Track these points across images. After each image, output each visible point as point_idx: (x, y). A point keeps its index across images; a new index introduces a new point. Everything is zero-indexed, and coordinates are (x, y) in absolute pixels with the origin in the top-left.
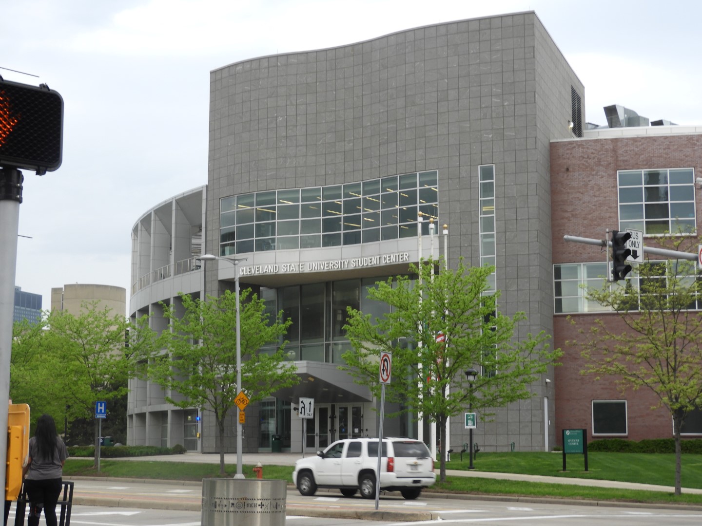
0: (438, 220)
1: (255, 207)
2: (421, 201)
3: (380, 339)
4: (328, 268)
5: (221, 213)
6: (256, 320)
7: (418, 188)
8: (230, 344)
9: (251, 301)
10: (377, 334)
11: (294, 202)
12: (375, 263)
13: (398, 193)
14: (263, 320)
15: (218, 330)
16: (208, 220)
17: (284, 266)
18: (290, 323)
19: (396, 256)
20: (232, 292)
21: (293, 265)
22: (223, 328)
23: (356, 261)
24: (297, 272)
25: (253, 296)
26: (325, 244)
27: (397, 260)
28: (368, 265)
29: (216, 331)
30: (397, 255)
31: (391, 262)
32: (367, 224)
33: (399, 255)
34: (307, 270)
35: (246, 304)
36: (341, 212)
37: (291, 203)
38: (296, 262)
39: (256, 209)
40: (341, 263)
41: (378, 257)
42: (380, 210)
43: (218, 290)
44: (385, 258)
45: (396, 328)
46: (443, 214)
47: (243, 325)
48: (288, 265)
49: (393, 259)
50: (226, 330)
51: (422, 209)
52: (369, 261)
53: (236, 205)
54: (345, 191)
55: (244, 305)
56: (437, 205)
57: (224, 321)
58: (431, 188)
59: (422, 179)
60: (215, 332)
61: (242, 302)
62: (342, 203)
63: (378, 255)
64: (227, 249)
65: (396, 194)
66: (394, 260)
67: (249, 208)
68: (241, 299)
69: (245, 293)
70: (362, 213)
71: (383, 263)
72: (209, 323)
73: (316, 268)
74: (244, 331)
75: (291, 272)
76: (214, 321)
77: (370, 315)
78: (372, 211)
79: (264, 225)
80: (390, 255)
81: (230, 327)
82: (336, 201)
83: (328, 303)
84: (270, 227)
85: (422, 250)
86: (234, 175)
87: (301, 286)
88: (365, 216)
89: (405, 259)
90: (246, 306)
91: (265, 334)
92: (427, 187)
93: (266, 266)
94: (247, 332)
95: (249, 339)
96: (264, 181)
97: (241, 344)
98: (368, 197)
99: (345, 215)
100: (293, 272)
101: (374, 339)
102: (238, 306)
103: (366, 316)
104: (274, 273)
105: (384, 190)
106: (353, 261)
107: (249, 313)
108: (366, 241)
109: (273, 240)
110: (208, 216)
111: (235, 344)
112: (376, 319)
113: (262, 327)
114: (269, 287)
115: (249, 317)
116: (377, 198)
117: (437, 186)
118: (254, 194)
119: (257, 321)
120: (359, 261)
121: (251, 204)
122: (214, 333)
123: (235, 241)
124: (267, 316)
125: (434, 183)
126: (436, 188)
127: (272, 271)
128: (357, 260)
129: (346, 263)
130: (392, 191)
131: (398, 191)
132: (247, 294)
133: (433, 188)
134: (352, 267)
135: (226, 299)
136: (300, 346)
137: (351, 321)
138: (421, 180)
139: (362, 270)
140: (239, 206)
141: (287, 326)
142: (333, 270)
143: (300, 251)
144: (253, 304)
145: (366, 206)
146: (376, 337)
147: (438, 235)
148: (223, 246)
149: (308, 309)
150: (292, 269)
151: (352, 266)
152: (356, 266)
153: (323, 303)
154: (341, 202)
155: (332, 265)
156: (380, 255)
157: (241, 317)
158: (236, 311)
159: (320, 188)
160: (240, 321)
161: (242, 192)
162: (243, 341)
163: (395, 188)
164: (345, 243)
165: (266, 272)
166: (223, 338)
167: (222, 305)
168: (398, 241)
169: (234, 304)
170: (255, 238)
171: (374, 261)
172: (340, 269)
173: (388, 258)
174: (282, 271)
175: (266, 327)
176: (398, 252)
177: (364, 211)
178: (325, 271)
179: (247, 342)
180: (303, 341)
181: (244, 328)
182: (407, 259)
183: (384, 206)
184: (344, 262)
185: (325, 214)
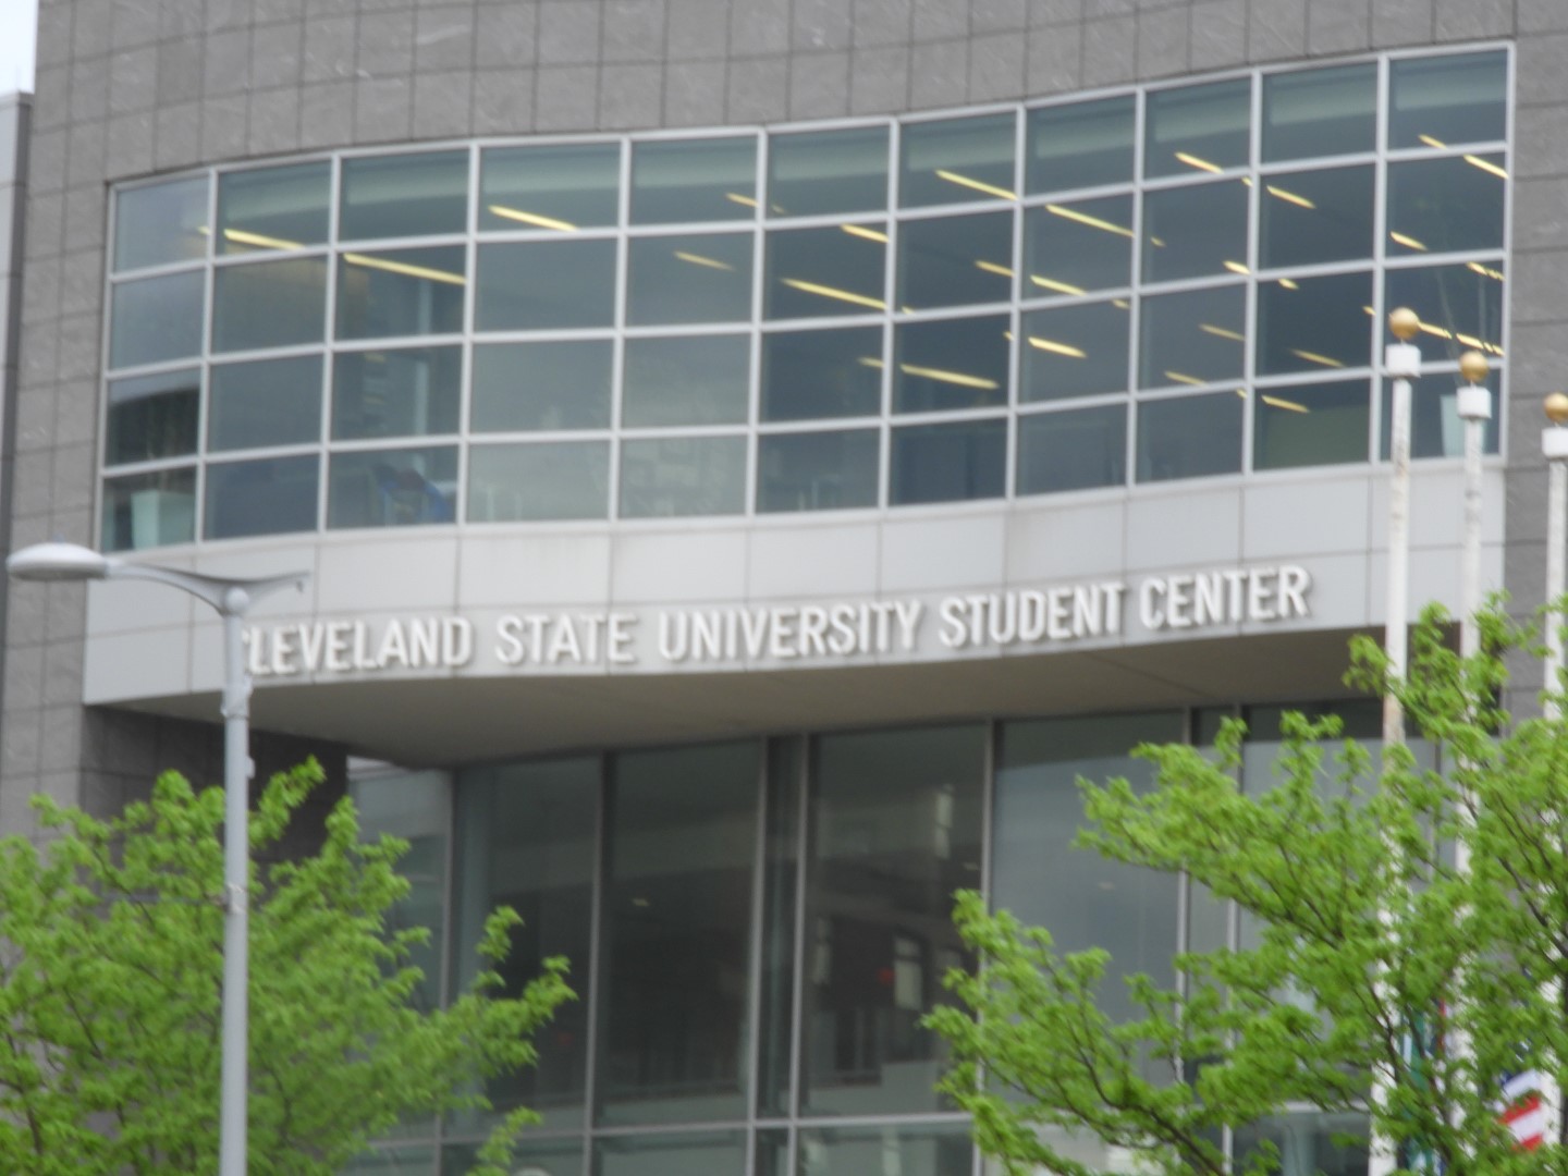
0: (1503, 364)
1: (333, 247)
2: (1399, 238)
3: (1152, 1112)
4: (789, 651)
5: (112, 277)
6: (347, 970)
7: (1382, 156)
8: (183, 1120)
9: (315, 852)
10: (1137, 1082)
11: (578, 222)
12: (1094, 626)
13: (1253, 184)
14: (387, 968)
15: (101, 1024)
16: (28, 316)
17: (510, 628)
18: (561, 990)
19: (1226, 585)
20: (198, 787)
21: (565, 623)
22: (139, 1014)
23: (969, 610)
24: (594, 669)
25: (333, 820)
26: (778, 495)
27: (1235, 613)
28: (1044, 638)
29: (88, 1031)
30: (1234, 577)
31: (1194, 625)
32: (1047, 377)
33: (1245, 582)
34: (655, 657)
35: (289, 867)
36: (880, 295)
37: (564, 230)
38: (590, 606)
39: (340, 256)
40: (874, 617)
41: (1112, 589)
42: (1137, 290)
43: (83, 770)
44: (1157, 598)
45: (1257, 1047)
46: (1539, 324)
47: (263, 1000)
48: (537, 620)
49: (1209, 601)
50: (153, 1025)
51: (1404, 288)
52: (1057, 611)
53: (209, 230)
54: (917, 163)
55: (276, 870)
56: (1497, 265)
57: (143, 967)
58: (1460, 159)
59: (1410, 101)
60: (82, 1038)
61: (265, 855)
62: (889, 239)
63: (1110, 576)
64: (147, 508)
65: (1238, 187)
66: (1216, 613)
67: (293, 249)
68: (257, 829)
69: (286, 794)
70: (1015, 306)
71: (1145, 626)
72: (53, 979)
73: (714, 649)
74: (268, 1037)
75: (551, 670)
76: (86, 969)
77: (1098, 955)
78: (1076, 295)
79: (380, 359)
80: (1186, 579)
81: (180, 1007)
82: (851, 223)
83: (780, 877)
84: (422, 374)
85: (1412, 549)
86: (202, 35)
87: (610, 758)
88: (1037, 322)
89: (1283, 608)
90: (285, 880)
91: (406, 1062)
92: (1438, 149)
93: (395, 628)
94: (290, 1040)
95: (304, 1088)
96: (398, 83)
97: (252, 1122)
98: (1053, 202)
99: (910, 315)
100: (569, 669)
101: (1117, 1113)
102: (238, 874)
103: (1073, 958)
104: (444, 673)
105: (1162, 160)
106: (955, 611)
107: (303, 923)
108: (1034, 483)
109: (444, 460)
110: (29, 294)
111: (211, 1123)
112: (1131, 980)
113: (389, 1015)
114: (406, 758)
115: (297, 950)
116: (1118, 209)
117: (1507, 146)
118: (328, 162)
119: (356, 975)
120: (986, 607)
121: (309, 228)
122: (71, 1046)
123: (201, 459)
124: (412, 945)
125: (1487, 123)
126: (1497, 159)
127: (431, 657)
128: (976, 601)
129: (907, 622)
130: (1215, 172)
131: (1252, 174)
132: (293, 797)
133: (1472, 153)
134: (942, 646)
135: (162, 828)
136: (595, 1140)
137: (977, 990)
138: (1404, 103)
139: (1009, 668)
140: (232, 234)
141: (539, 1010)
142: (822, 662)
143: (615, 538)
144: (331, 871)
145: (1039, 261)
146: (1128, 1100)
147: (1501, 459)
148: (121, 490)
149: (641, 902)
150: (556, 645)
151: (944, 638)
152: (968, 643)
153: (747, 874)
154: (880, 227)
155: (816, 634)
156: (1124, 575)
157: (254, 947)
158: (225, 908)
159: (751, 141)
160: (251, 976)
161: (255, 148)
162: (262, 1100)
163: (1231, 150)
164: (907, 491)
165: (393, 660)
166: (138, 1081)
167: (134, 870)
168: (1241, 489)
169: (215, 865)
170: (325, 446)
171: (1087, 614)
172: (864, 660)
173: (1175, 598)
174: (495, 661)
175: (412, 1015)
176: (1241, 562)
177: (1031, 291)
178: (769, 664)
179: (287, 1104)
180: (612, 1111)
181: (269, 1016)
182: (1300, 606)
183: (1156, 268)
184: (892, 614)
185: (781, 303)
